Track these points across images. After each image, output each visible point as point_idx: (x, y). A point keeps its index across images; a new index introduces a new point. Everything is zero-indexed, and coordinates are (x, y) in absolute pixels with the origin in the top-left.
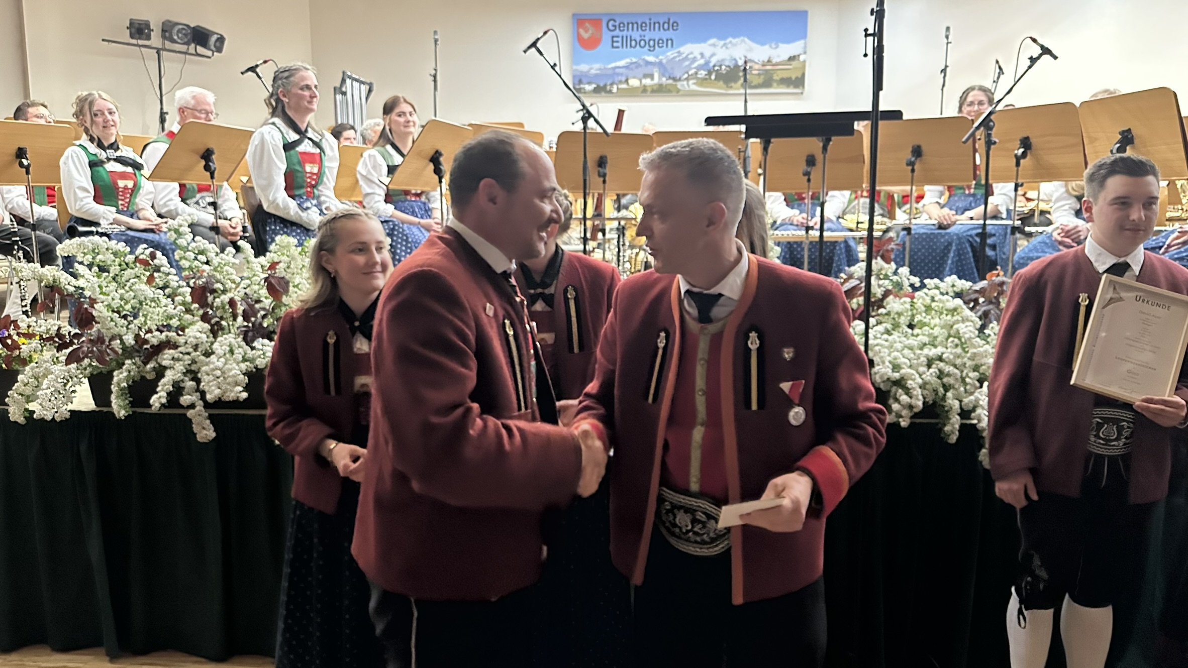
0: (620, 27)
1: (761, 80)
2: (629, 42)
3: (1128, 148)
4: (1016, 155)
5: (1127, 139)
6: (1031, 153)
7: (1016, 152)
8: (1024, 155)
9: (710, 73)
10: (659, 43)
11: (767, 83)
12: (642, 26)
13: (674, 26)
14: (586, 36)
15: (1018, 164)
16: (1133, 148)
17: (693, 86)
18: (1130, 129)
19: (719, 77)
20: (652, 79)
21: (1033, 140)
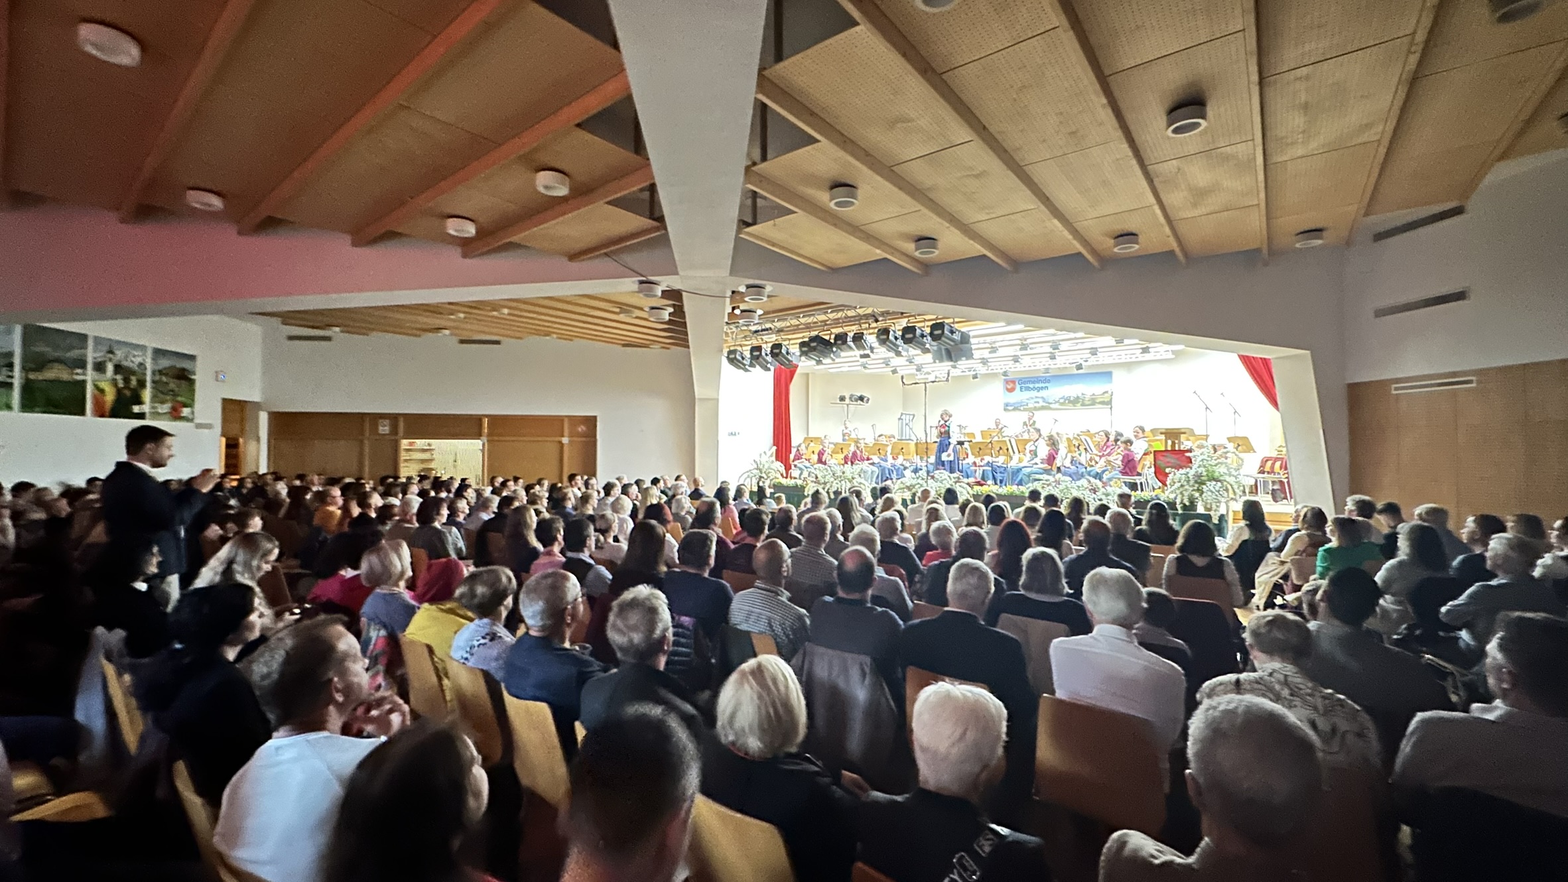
0: (1024, 383)
1: (1089, 403)
2: (1028, 389)
9: (1065, 400)
10: (1042, 388)
11: (1093, 404)
12: (1033, 382)
13: (1049, 381)
14: (1009, 387)
17: (1057, 406)
19: (1070, 402)
20: (1038, 402)
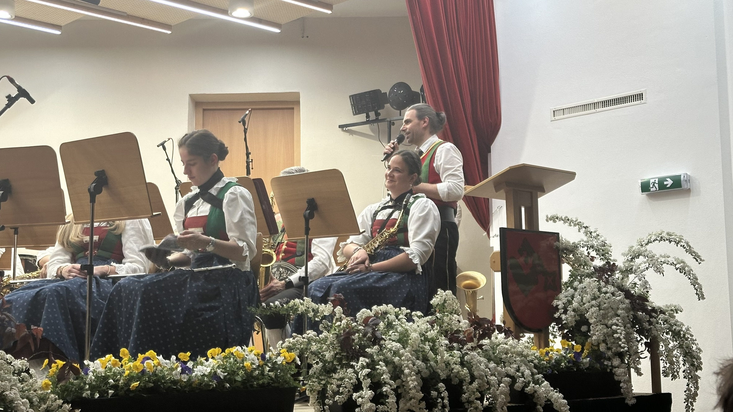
3: (103, 189)
5: (102, 180)
6: (11, 196)
16: (108, 189)
18: (103, 171)
21: (13, 184)
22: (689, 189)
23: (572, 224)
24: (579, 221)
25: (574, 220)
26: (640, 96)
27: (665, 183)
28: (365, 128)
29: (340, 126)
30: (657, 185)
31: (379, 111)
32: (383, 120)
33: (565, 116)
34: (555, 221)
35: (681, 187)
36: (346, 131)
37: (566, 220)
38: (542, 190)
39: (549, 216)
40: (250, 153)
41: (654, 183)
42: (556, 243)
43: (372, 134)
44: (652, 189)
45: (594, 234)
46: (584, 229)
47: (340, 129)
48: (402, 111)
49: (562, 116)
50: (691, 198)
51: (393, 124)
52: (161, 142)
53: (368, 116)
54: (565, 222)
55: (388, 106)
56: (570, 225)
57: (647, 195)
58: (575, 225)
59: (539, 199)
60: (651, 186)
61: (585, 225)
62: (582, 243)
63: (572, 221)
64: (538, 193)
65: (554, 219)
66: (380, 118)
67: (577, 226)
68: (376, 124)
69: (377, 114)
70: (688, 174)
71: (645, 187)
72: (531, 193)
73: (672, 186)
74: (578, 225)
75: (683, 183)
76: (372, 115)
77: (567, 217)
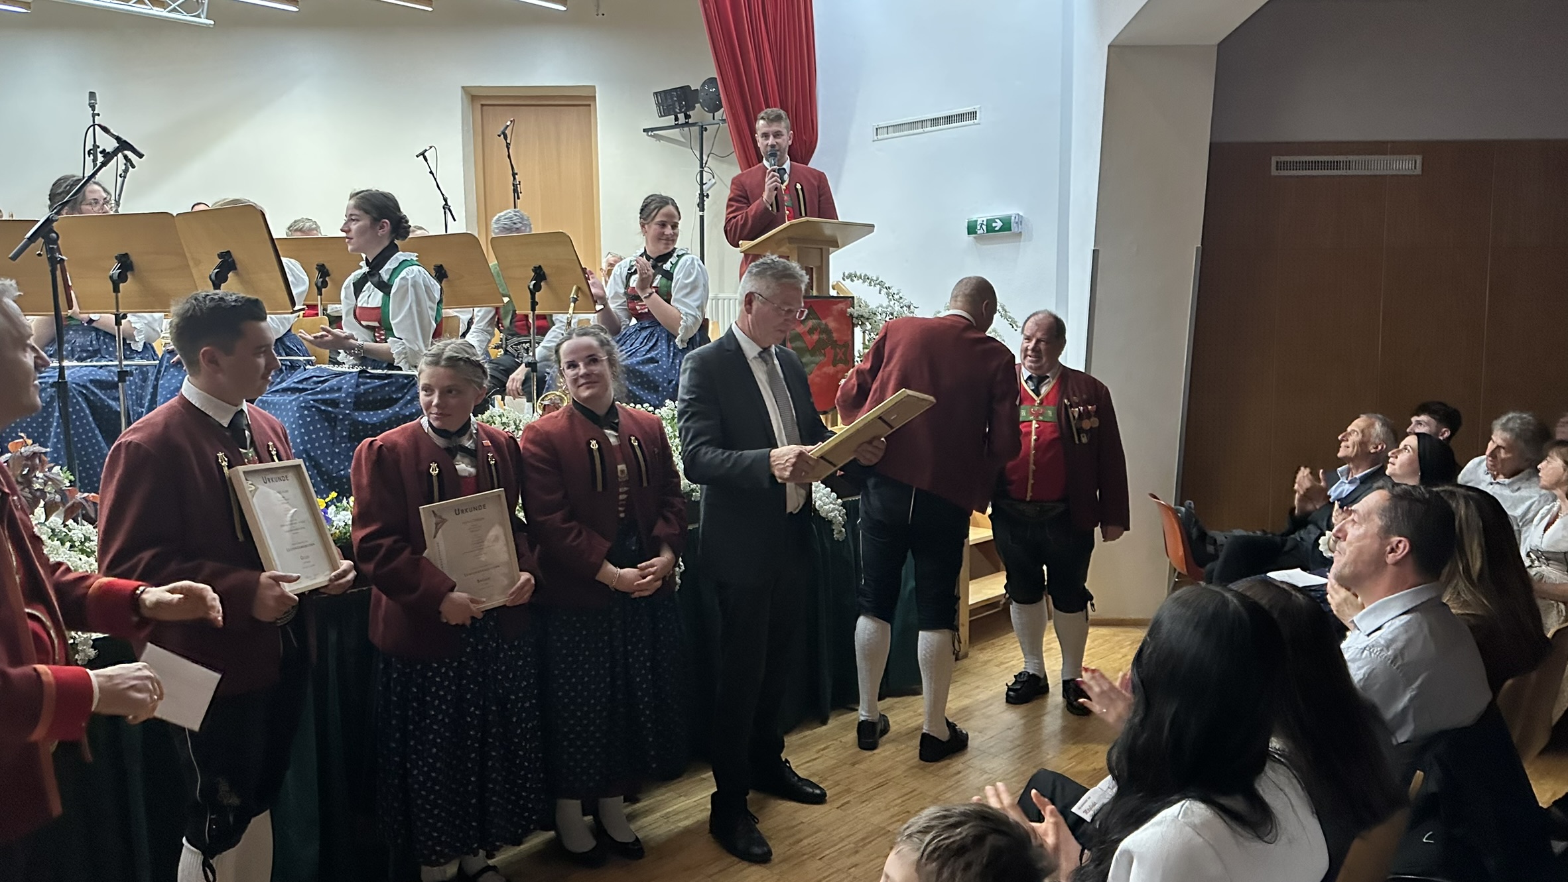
3: (230, 275)
4: (111, 277)
5: (227, 264)
6: (133, 275)
7: (111, 272)
8: (122, 278)
15: (116, 290)
16: (237, 274)
18: (229, 252)
21: (134, 258)
22: (1021, 232)
23: (873, 284)
24: (880, 280)
25: (875, 278)
26: (973, 115)
27: (994, 225)
28: (675, 133)
29: (645, 130)
30: (984, 227)
31: (691, 113)
32: (694, 124)
33: (890, 135)
34: (852, 280)
35: (1010, 230)
36: (651, 136)
37: (866, 278)
38: (836, 245)
39: (846, 274)
40: (517, 174)
41: (982, 224)
42: (850, 310)
43: (683, 140)
44: (979, 232)
45: (896, 297)
46: (885, 290)
47: (645, 133)
48: (716, 114)
49: (886, 136)
50: (1022, 243)
51: (706, 129)
52: (421, 151)
53: (676, 119)
54: (864, 282)
55: (698, 105)
56: (870, 285)
57: (975, 237)
58: (875, 286)
59: (831, 256)
60: (979, 227)
61: (887, 285)
62: (880, 308)
63: (872, 280)
64: (831, 249)
65: (851, 277)
66: (691, 121)
67: (878, 286)
68: (686, 129)
69: (687, 117)
70: (1021, 214)
71: (972, 229)
72: (821, 249)
73: (1001, 230)
74: (879, 284)
75: (1013, 226)
76: (681, 116)
77: (866, 275)
